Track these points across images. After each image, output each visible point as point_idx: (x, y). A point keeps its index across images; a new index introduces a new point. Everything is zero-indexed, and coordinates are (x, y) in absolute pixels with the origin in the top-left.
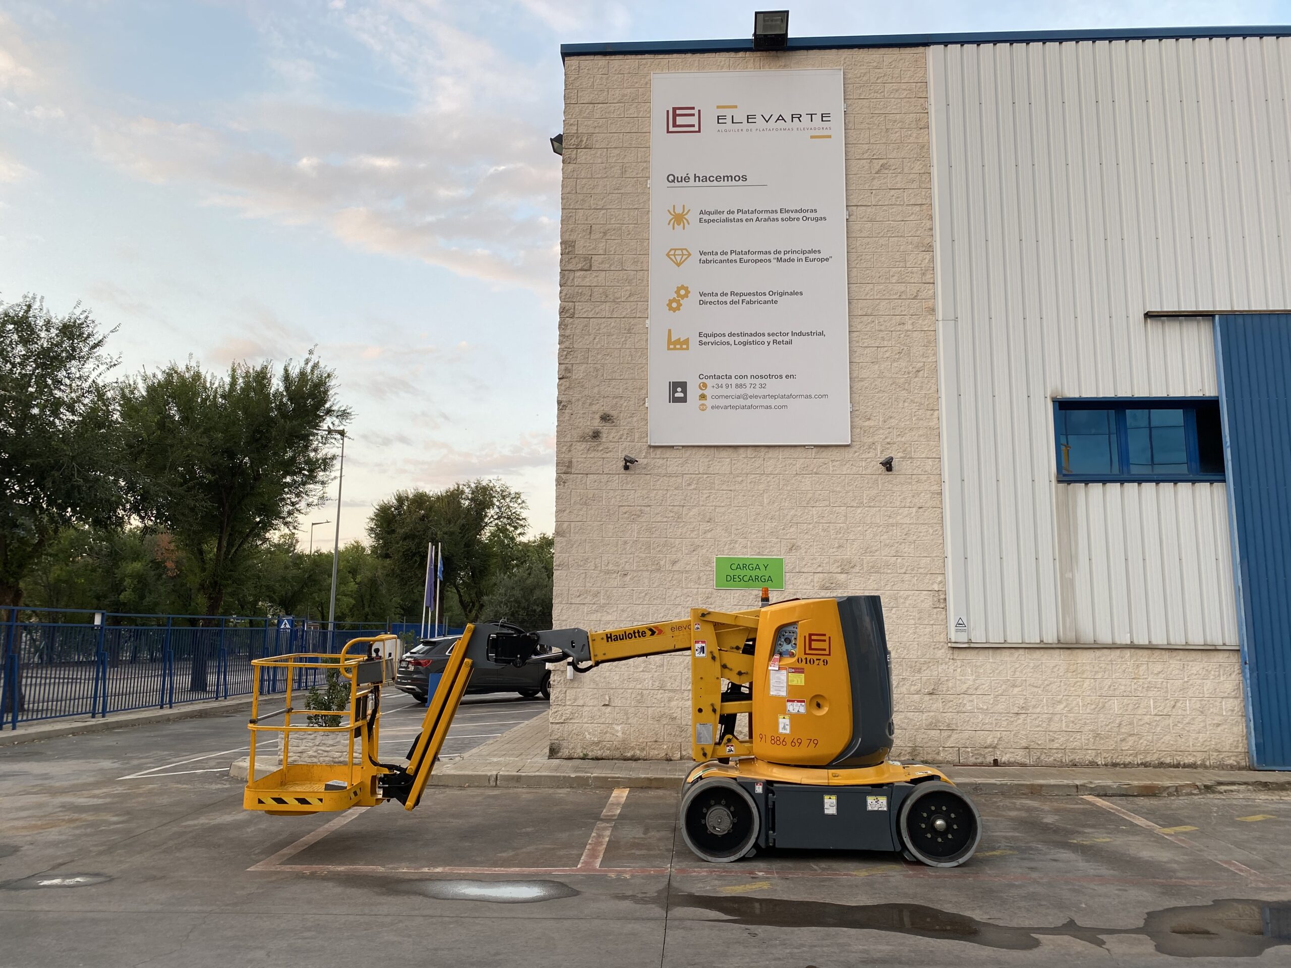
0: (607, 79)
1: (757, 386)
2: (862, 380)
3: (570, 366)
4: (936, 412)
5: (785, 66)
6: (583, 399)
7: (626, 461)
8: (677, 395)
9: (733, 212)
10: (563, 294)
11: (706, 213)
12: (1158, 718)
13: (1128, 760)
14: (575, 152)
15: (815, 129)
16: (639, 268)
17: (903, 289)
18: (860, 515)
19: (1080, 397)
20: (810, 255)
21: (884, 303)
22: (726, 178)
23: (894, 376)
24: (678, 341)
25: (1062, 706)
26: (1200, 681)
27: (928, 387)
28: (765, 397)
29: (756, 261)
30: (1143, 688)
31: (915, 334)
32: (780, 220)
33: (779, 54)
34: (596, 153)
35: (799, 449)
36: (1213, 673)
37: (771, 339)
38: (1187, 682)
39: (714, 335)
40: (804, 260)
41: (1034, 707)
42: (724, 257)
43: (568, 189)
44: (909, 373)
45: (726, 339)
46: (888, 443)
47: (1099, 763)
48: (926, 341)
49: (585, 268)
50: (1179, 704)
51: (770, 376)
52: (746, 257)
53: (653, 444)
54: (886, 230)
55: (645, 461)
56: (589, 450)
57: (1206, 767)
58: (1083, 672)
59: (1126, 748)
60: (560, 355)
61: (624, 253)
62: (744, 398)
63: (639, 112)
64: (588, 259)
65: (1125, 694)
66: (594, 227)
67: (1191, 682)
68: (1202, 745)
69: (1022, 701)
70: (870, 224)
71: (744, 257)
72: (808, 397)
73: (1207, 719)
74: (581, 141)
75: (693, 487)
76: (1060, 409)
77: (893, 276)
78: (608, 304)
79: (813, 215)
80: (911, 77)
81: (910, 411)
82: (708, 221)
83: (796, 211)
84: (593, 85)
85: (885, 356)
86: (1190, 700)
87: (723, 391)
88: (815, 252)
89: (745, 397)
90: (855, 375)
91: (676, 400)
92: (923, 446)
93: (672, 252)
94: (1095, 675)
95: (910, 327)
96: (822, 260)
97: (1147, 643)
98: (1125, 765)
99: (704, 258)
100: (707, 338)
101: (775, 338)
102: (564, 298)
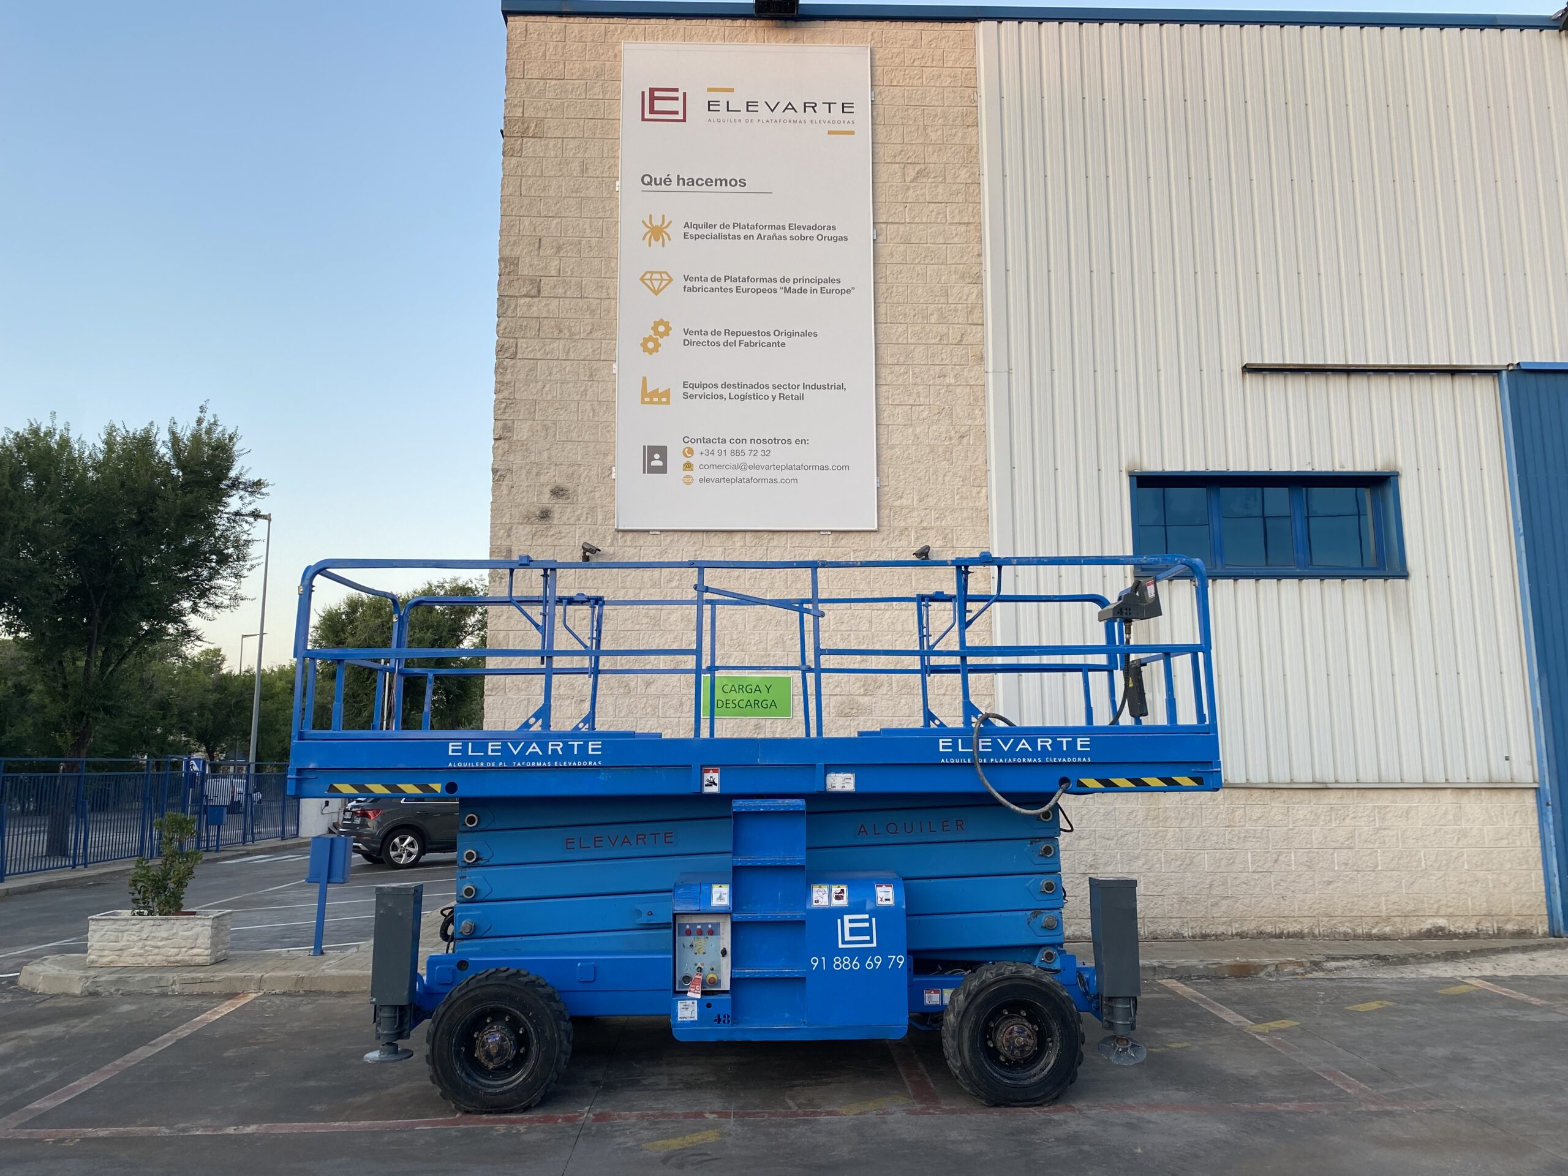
0: (564, 47)
1: (759, 454)
2: (892, 447)
3: (510, 423)
4: (984, 490)
5: (795, 41)
6: (528, 467)
7: (585, 550)
8: (653, 463)
9: (727, 227)
10: (503, 326)
11: (692, 226)
12: (1257, 876)
13: (1221, 929)
14: (519, 142)
15: (834, 122)
16: (604, 295)
17: (945, 330)
18: (889, 620)
19: (1163, 472)
20: (828, 286)
21: (922, 348)
22: (719, 182)
23: (932, 442)
24: (655, 393)
25: (1140, 863)
26: (1307, 828)
27: (975, 457)
28: (768, 468)
29: (757, 291)
30: (1239, 838)
31: (959, 390)
32: (788, 238)
33: (789, 23)
34: (548, 144)
35: (812, 535)
36: (1323, 817)
37: (777, 392)
38: (1292, 829)
39: (703, 386)
40: (819, 291)
41: (1106, 864)
42: (716, 285)
43: (510, 190)
44: (950, 439)
45: (719, 391)
46: (925, 528)
47: (1186, 934)
48: (972, 398)
49: (533, 293)
50: (1282, 858)
51: (775, 441)
52: (744, 285)
53: (621, 528)
54: (923, 256)
55: (611, 550)
56: (535, 535)
57: (1314, 936)
58: (1166, 819)
59: (1218, 915)
60: (496, 409)
61: (584, 274)
62: (741, 469)
63: (604, 95)
64: (536, 283)
65: (1217, 847)
66: (543, 242)
67: (1296, 830)
68: (1310, 908)
69: (1090, 858)
70: (902, 248)
71: (740, 284)
72: (823, 468)
73: (1316, 876)
74: (528, 128)
75: (674, 584)
76: (1139, 486)
77: (932, 314)
78: (562, 342)
79: (831, 233)
80: (957, 60)
81: (951, 488)
82: (696, 237)
83: (810, 228)
84: (544, 55)
85: (921, 418)
86: (1295, 852)
87: (716, 460)
88: (833, 281)
89: (744, 467)
90: (883, 441)
91: (653, 470)
92: (967, 532)
93: (648, 276)
94: (1180, 823)
95: (952, 381)
96: (842, 292)
97: (1244, 781)
98: (1217, 936)
99: (689, 284)
100: (695, 390)
101: (782, 391)
102: (503, 333)
